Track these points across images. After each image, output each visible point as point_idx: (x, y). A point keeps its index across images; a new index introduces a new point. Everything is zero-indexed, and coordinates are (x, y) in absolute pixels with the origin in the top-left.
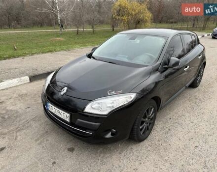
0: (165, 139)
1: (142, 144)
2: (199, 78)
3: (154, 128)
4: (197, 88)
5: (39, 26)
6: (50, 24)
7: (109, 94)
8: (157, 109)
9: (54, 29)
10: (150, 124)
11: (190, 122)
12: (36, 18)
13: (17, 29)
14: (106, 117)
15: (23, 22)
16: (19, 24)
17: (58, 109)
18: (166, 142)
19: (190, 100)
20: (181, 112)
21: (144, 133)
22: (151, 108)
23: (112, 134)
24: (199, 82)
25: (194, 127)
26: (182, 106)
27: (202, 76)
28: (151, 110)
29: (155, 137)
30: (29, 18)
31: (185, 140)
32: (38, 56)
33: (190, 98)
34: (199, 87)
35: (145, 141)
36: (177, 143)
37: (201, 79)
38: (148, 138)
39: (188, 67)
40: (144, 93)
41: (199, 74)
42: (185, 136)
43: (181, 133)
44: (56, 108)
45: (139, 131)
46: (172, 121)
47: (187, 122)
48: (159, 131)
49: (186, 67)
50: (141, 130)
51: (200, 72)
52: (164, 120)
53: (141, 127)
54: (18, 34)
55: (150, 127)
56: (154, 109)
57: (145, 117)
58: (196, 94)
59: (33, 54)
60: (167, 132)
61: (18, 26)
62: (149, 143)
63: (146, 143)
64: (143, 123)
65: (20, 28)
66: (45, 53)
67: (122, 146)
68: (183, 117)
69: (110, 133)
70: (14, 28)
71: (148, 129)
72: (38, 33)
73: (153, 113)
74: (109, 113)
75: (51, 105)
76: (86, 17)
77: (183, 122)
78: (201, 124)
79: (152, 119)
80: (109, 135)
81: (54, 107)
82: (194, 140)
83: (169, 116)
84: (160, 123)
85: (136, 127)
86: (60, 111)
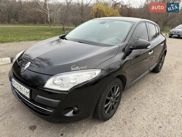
0: (130, 119)
1: (106, 123)
2: (160, 64)
3: (119, 107)
4: (159, 74)
5: (33, 23)
6: (42, 22)
7: (72, 69)
8: (122, 88)
9: (45, 26)
10: (115, 103)
11: (153, 103)
12: (31, 17)
13: (15, 25)
14: (67, 93)
15: (20, 19)
16: (17, 21)
17: (20, 85)
18: (130, 121)
19: (152, 83)
20: (145, 93)
21: (108, 112)
22: (117, 87)
23: (74, 113)
24: (161, 68)
25: (157, 107)
26: (146, 88)
27: (163, 63)
28: (116, 89)
29: (120, 117)
30: (26, 17)
31: (149, 120)
32: (24, 42)
33: (153, 81)
34: (160, 72)
35: (110, 120)
36: (141, 123)
37: (162, 65)
38: (113, 117)
39: (152, 51)
40: (109, 71)
41: (161, 61)
42: (149, 116)
43: (145, 112)
44: (18, 84)
45: (104, 109)
46: (136, 101)
47: (151, 103)
48: (124, 110)
49: (151, 51)
50: (106, 108)
51: (161, 59)
52: (129, 100)
53: (105, 106)
54: (15, 28)
55: (115, 107)
56: (120, 88)
57: (110, 96)
58: (158, 78)
59: (20, 41)
60: (132, 112)
61: (16, 22)
62: (114, 122)
63: (110, 122)
64: (107, 101)
65: (17, 24)
66: (31, 40)
67: (86, 125)
68: (147, 97)
69: (72, 111)
70: (13, 24)
71: (113, 108)
72: (31, 28)
73: (118, 92)
74: (71, 89)
75: (14, 81)
76: (71, 17)
77: (147, 102)
78: (164, 105)
79: (117, 98)
80: (70, 114)
81: (16, 82)
82: (157, 120)
83: (134, 97)
84: (125, 103)
85: (100, 105)
86: (22, 86)
